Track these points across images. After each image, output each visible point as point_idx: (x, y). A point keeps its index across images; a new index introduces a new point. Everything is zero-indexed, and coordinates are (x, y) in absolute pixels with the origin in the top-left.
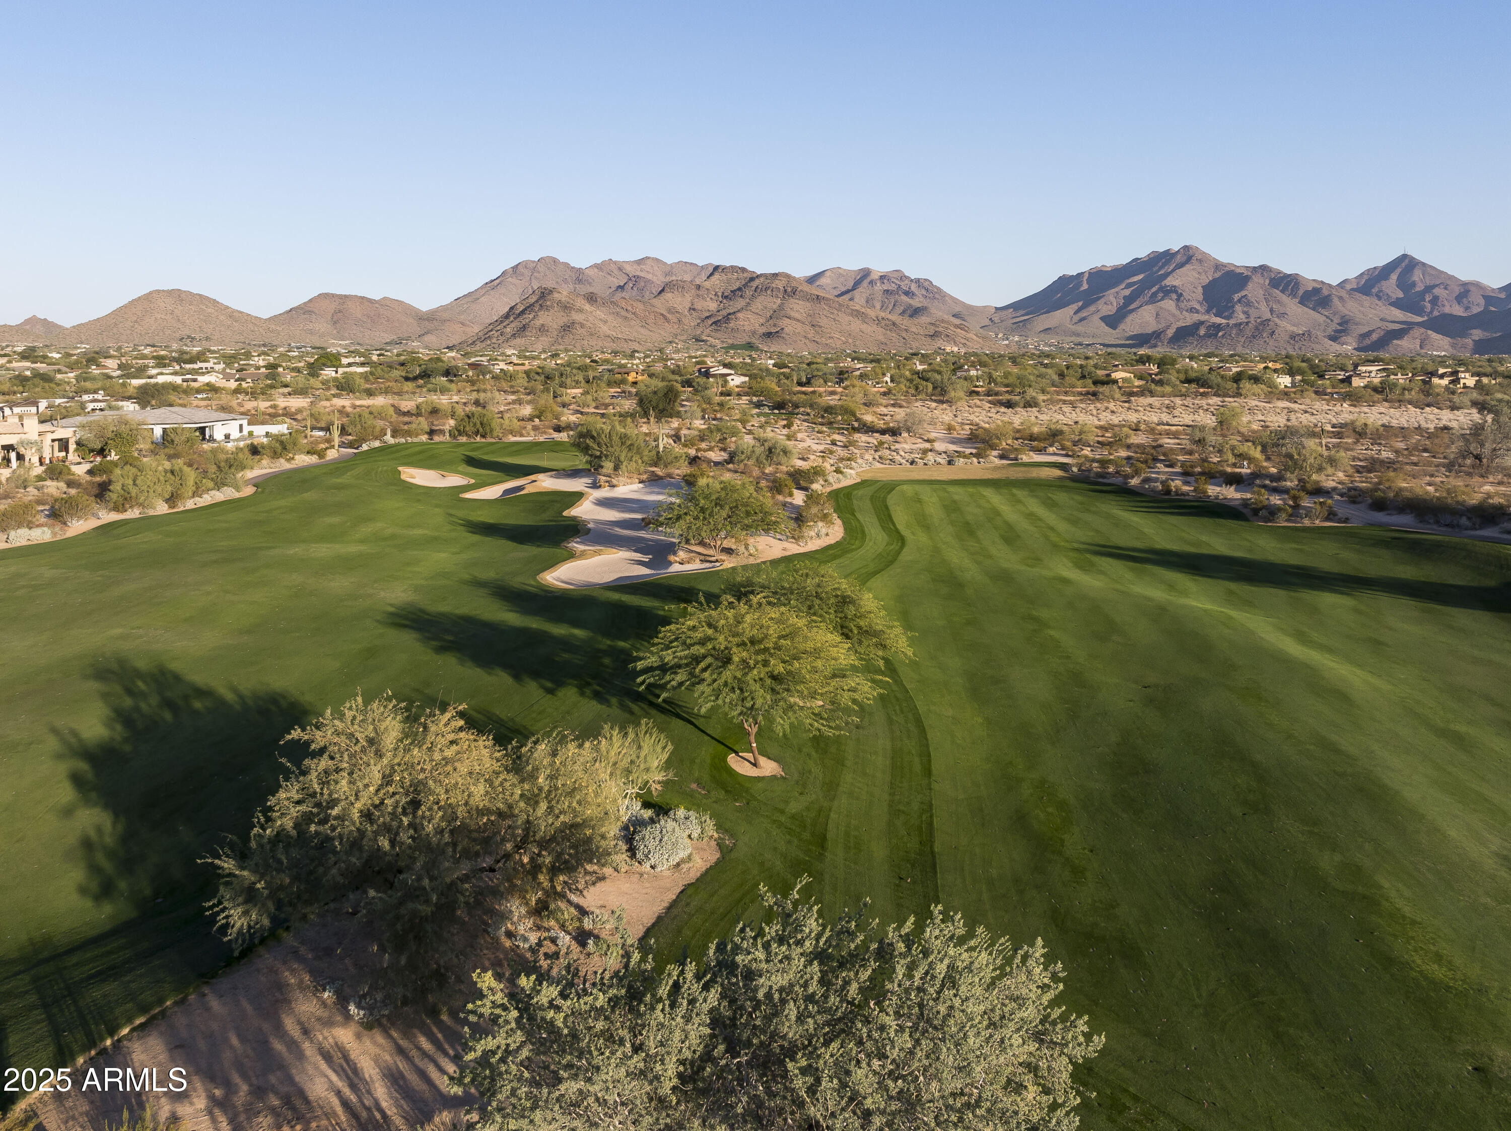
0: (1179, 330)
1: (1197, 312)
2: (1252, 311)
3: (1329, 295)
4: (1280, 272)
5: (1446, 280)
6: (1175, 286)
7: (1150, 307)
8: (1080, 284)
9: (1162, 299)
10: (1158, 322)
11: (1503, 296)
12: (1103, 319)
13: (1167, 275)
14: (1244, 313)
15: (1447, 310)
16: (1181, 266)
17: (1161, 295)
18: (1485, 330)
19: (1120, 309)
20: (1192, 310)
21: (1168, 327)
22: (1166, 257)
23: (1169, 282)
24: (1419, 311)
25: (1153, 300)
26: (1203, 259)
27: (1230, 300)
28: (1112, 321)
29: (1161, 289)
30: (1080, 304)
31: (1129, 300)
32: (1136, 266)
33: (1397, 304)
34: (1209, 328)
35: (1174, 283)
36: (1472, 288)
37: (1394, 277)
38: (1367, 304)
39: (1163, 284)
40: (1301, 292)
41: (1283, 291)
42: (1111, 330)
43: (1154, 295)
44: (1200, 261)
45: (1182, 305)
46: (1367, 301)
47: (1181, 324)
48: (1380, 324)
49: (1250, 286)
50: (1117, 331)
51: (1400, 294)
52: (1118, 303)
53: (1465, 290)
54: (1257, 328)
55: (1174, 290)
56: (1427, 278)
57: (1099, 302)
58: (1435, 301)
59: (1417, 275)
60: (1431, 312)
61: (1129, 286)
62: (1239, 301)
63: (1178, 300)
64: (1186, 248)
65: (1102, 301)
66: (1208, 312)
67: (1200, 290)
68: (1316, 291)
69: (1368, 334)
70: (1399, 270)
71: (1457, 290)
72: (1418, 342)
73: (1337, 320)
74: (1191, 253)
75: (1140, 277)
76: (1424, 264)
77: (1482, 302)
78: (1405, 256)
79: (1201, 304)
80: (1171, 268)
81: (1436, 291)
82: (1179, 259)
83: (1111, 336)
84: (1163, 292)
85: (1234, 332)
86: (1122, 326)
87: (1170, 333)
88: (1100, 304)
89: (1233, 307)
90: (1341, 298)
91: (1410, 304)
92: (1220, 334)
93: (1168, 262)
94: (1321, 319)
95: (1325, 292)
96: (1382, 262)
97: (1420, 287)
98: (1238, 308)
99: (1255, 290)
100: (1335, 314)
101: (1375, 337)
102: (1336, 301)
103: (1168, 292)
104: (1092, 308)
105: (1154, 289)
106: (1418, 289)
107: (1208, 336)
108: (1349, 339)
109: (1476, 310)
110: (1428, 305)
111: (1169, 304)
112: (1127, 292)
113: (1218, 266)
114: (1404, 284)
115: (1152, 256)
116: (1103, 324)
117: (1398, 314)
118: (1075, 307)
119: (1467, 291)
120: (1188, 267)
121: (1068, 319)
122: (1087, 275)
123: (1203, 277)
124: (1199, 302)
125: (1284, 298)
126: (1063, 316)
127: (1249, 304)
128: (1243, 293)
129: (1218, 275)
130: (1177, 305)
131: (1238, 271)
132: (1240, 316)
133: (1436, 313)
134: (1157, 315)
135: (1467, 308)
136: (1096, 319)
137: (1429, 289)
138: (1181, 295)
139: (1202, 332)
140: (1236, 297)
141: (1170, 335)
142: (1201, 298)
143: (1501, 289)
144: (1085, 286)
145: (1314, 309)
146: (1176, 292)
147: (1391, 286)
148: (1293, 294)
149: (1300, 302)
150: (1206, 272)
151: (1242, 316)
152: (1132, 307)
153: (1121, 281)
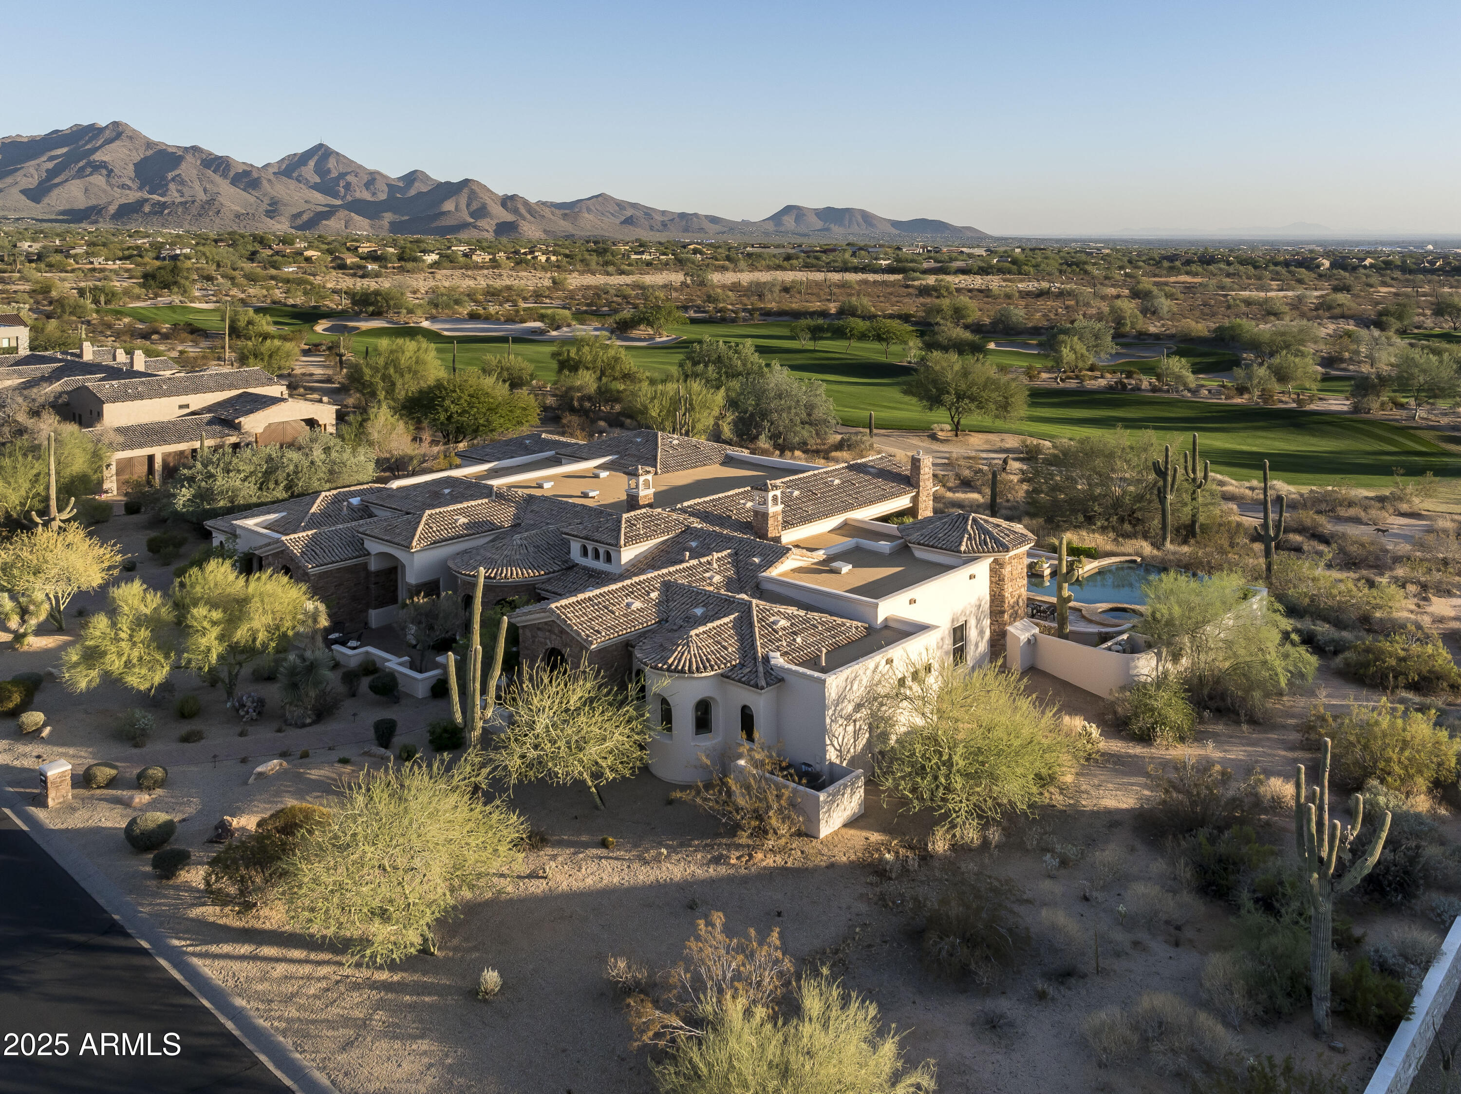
0: (122, 206)
1: (130, 188)
2: (185, 190)
3: (259, 178)
4: (211, 154)
5: (356, 169)
6: (103, 162)
7: (78, 181)
9: (91, 174)
10: (87, 197)
11: (401, 184)
12: (24, 192)
13: (96, 149)
14: (178, 191)
15: (358, 195)
16: (110, 141)
17: (89, 170)
18: (395, 213)
19: (40, 183)
20: (123, 186)
21: (110, 203)
22: (93, 131)
23: (98, 156)
24: (335, 195)
25: (80, 174)
26: (134, 136)
27: (164, 178)
28: (35, 195)
29: (90, 164)
31: (53, 173)
32: (54, 139)
33: (315, 187)
34: (153, 205)
35: (104, 159)
36: (377, 177)
37: (312, 163)
38: (292, 187)
39: (91, 158)
40: (232, 174)
41: (214, 172)
42: (33, 204)
43: (82, 169)
44: (131, 138)
45: (114, 181)
46: (292, 184)
47: (123, 201)
48: (307, 206)
49: (184, 165)
50: (41, 205)
51: (318, 180)
52: (40, 176)
53: (372, 179)
54: (203, 207)
55: (103, 165)
56: (341, 166)
57: (18, 173)
58: (348, 186)
59: (332, 163)
60: (345, 196)
61: (51, 159)
62: (173, 179)
63: (108, 176)
64: (116, 124)
65: (20, 174)
66: (140, 189)
67: (131, 167)
68: (246, 173)
69: (300, 214)
70: (316, 158)
71: (366, 178)
72: (343, 222)
73: (267, 201)
74: (120, 129)
75: (64, 150)
76: (337, 154)
77: (386, 189)
78: (321, 146)
79: (133, 181)
80: (100, 143)
81: (349, 178)
82: (107, 134)
83: (37, 210)
84: (92, 167)
85: (180, 210)
86: (46, 200)
87: (112, 209)
88: (19, 176)
89: (167, 185)
90: (269, 181)
91: (327, 187)
92: (166, 211)
93: (95, 137)
94: (252, 199)
95: (255, 175)
96: (301, 149)
97: (334, 174)
98: (172, 186)
99: (188, 169)
100: (265, 195)
101: (305, 217)
102: (265, 183)
103: (97, 167)
104: (10, 180)
105: (81, 164)
106: (333, 175)
107: (153, 213)
108: (283, 219)
109: (382, 196)
110: (342, 190)
111: (99, 180)
112: (50, 165)
113: (149, 144)
114: (321, 171)
115: (75, 129)
116: (23, 197)
117: (319, 198)
119: (374, 179)
120: (118, 143)
123: (134, 154)
124: (131, 179)
125: (217, 178)
127: (183, 183)
128: (177, 172)
129: (150, 152)
130: (108, 181)
131: (170, 150)
132: (173, 195)
133: (349, 198)
134: (86, 190)
135: (374, 194)
136: (15, 191)
137: (342, 176)
138: (112, 170)
139: (147, 209)
140: (170, 175)
141: (112, 212)
142: (133, 175)
143: (400, 179)
145: (244, 190)
146: (106, 167)
147: (309, 171)
148: (224, 175)
149: (232, 183)
150: (137, 150)
151: (176, 194)
152: (57, 180)
153: (42, 153)
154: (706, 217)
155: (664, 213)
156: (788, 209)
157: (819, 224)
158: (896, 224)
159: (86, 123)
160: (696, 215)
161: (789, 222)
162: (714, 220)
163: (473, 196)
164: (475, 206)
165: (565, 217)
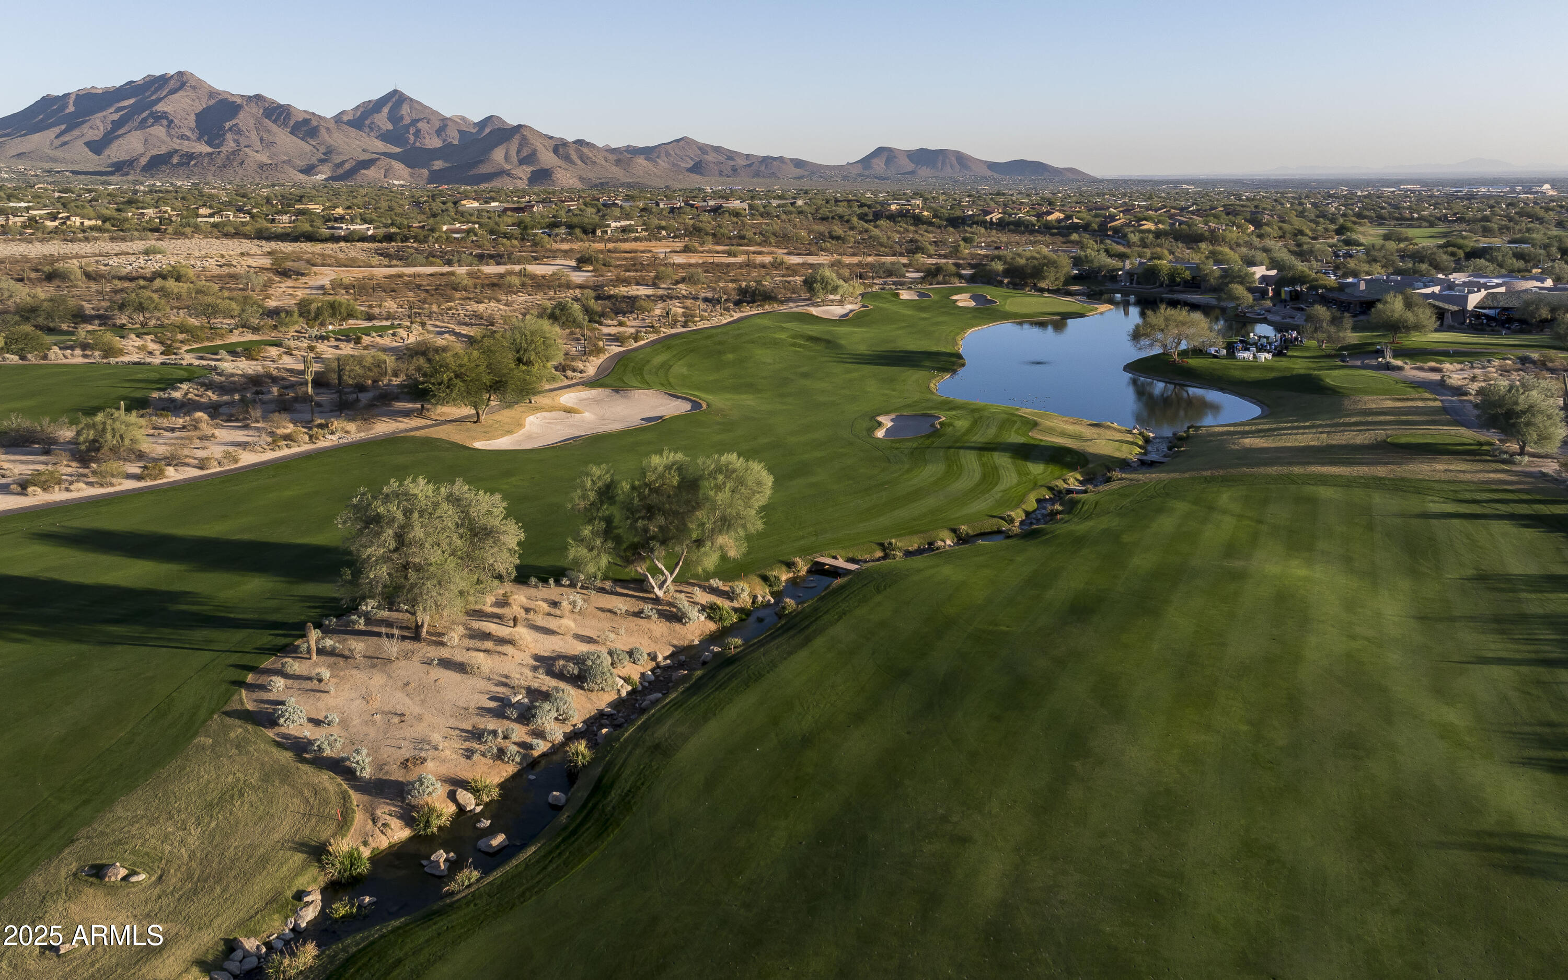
0: (153, 158)
1: (188, 139)
2: (242, 140)
3: (317, 126)
4: (273, 102)
5: (429, 115)
6: (166, 113)
7: (138, 133)
8: (65, 106)
9: (152, 125)
10: (147, 148)
11: (474, 131)
12: (88, 144)
13: (160, 100)
14: (235, 141)
15: (428, 142)
16: (173, 92)
17: (151, 121)
19: (105, 135)
20: (183, 137)
21: (170, 153)
22: (161, 81)
23: (160, 107)
24: (404, 143)
25: (143, 125)
26: (198, 86)
27: (221, 128)
28: (97, 147)
29: (152, 115)
30: (63, 127)
31: (117, 125)
32: (128, 90)
33: (386, 134)
34: (182, 157)
35: (166, 109)
36: (450, 123)
37: (385, 110)
38: (353, 135)
39: (154, 109)
40: (292, 123)
41: (275, 122)
42: (95, 157)
43: (144, 120)
44: (194, 88)
45: (173, 132)
49: (242, 115)
50: (101, 157)
51: (389, 128)
52: (105, 128)
53: (444, 124)
55: (164, 116)
56: (414, 112)
57: (85, 126)
58: (418, 133)
59: (405, 110)
60: (414, 144)
61: (118, 110)
62: (230, 129)
63: (169, 126)
64: (180, 74)
65: (88, 125)
66: (200, 140)
67: (193, 117)
68: (306, 122)
70: (390, 104)
71: (438, 124)
72: (383, 171)
73: (323, 149)
74: (185, 79)
75: (131, 101)
77: (457, 135)
78: (395, 92)
79: (192, 130)
80: (164, 93)
81: (421, 124)
82: (172, 84)
83: (97, 163)
84: (153, 118)
85: (206, 161)
86: (107, 152)
88: (85, 128)
89: (224, 134)
90: (328, 129)
91: (397, 134)
92: (192, 163)
93: (162, 87)
94: (308, 148)
95: (314, 123)
97: (406, 121)
98: (229, 136)
99: (246, 119)
100: (321, 144)
101: (348, 166)
102: (323, 131)
103: (159, 118)
104: (76, 132)
105: (144, 115)
107: (180, 164)
108: (325, 168)
109: (451, 142)
110: (412, 138)
111: (159, 131)
112: (116, 117)
113: (212, 93)
114: (394, 117)
116: (87, 150)
117: (377, 145)
118: (57, 130)
119: (446, 126)
120: (181, 93)
121: (48, 143)
122: (73, 98)
123: (197, 103)
124: (190, 129)
125: (274, 127)
126: (42, 140)
127: (239, 133)
128: (234, 122)
129: (211, 102)
130: (168, 132)
131: (231, 99)
132: (230, 144)
133: (418, 146)
134: (146, 141)
135: (444, 141)
136: (80, 143)
137: (414, 122)
138: (172, 121)
139: (175, 160)
140: (228, 125)
142: (193, 125)
144: (71, 109)
145: (302, 139)
146: (167, 118)
147: (382, 118)
148: (284, 124)
149: (291, 133)
150: (199, 99)
151: (232, 144)
152: (120, 132)
153: (110, 105)
154: (792, 160)
155: (748, 156)
157: (911, 166)
158: (992, 166)
160: (781, 159)
161: (879, 165)
162: (798, 163)
163: (524, 142)
164: (525, 153)
165: (618, 162)
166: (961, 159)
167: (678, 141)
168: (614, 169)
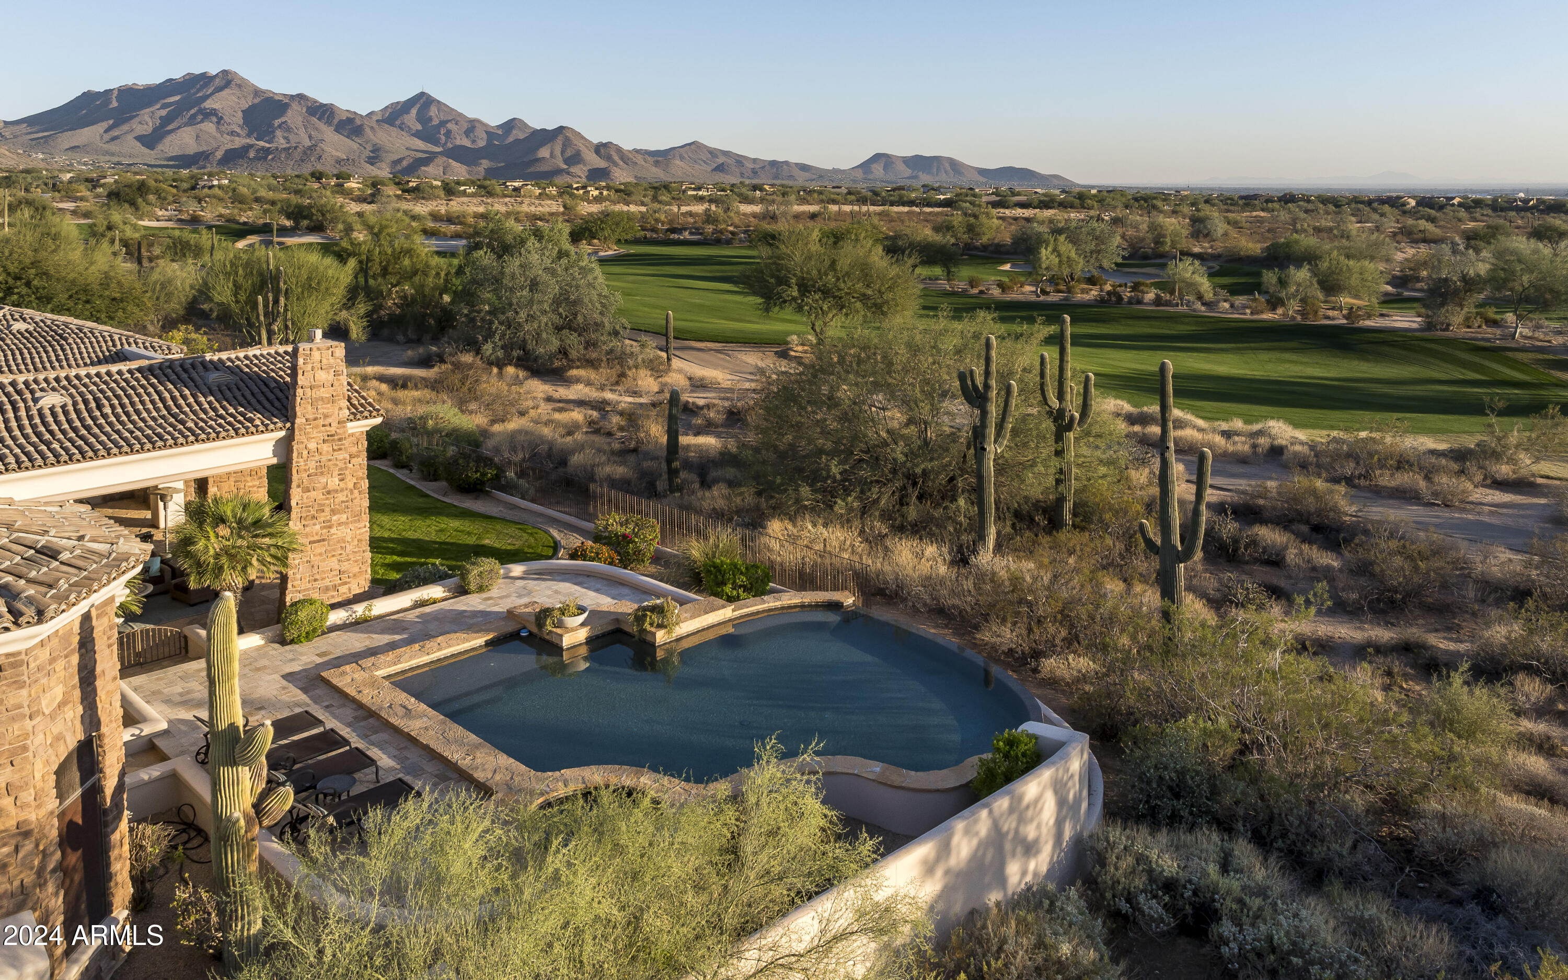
0: (228, 152)
1: (238, 135)
2: (291, 137)
3: (362, 125)
4: (316, 102)
5: (457, 117)
6: (214, 110)
7: (189, 128)
8: (109, 101)
9: (202, 121)
10: (199, 144)
11: (500, 132)
12: (139, 138)
13: (207, 97)
14: (285, 138)
15: (458, 142)
16: (220, 89)
17: (200, 117)
18: (491, 160)
19: (155, 130)
20: (232, 133)
21: (217, 149)
22: (203, 80)
23: (209, 104)
24: (436, 143)
25: (192, 121)
26: (242, 84)
27: (270, 125)
28: (150, 141)
29: (201, 111)
30: (111, 122)
31: (166, 121)
32: (169, 87)
33: (417, 135)
34: (258, 151)
35: (214, 106)
36: (477, 125)
37: (414, 111)
38: (394, 134)
39: (202, 106)
40: (336, 121)
41: (319, 119)
42: (147, 151)
43: (193, 117)
44: (239, 86)
45: (223, 128)
46: (394, 131)
47: (229, 146)
48: (408, 153)
49: (290, 113)
50: (156, 151)
51: (419, 127)
52: (154, 123)
53: (472, 126)
54: (305, 153)
55: (214, 112)
56: (442, 114)
57: (134, 121)
58: (448, 133)
59: (433, 112)
60: (446, 143)
61: (164, 106)
62: (280, 126)
63: (218, 123)
64: (225, 72)
65: (137, 120)
66: (249, 135)
67: (240, 114)
68: (350, 121)
69: (399, 161)
70: (418, 106)
71: (466, 126)
72: (441, 169)
73: (369, 147)
74: (230, 77)
75: (177, 98)
76: (439, 102)
77: (485, 136)
78: (422, 94)
79: (242, 128)
80: (210, 91)
81: (449, 126)
82: (217, 82)
83: (150, 156)
84: (202, 114)
85: (283, 154)
86: (160, 147)
87: (219, 154)
88: (134, 124)
89: (273, 132)
90: (372, 128)
91: (428, 134)
92: (270, 157)
93: (206, 85)
94: (355, 146)
95: (358, 122)
96: (403, 97)
97: (435, 122)
98: (279, 133)
99: (294, 117)
100: (367, 142)
101: (405, 163)
102: (368, 130)
103: (208, 114)
104: (125, 127)
105: (193, 111)
106: (434, 123)
107: (257, 158)
108: (384, 165)
109: (482, 143)
110: (443, 138)
111: (209, 127)
112: (164, 113)
113: (257, 92)
114: (423, 118)
115: (186, 77)
116: (139, 144)
117: (420, 144)
118: (105, 125)
119: (474, 127)
120: (227, 91)
121: (98, 137)
122: (116, 93)
123: (243, 101)
124: (239, 126)
125: (321, 125)
126: (92, 134)
127: (289, 130)
128: (283, 119)
129: (257, 100)
130: (218, 128)
131: (277, 98)
132: (280, 142)
133: (450, 145)
134: (197, 136)
135: (474, 141)
136: (130, 137)
137: (443, 123)
138: (221, 118)
139: (252, 154)
140: (277, 123)
141: (219, 157)
142: (241, 122)
143: (499, 127)
144: (115, 104)
145: (348, 137)
146: (216, 115)
147: (411, 119)
148: (329, 123)
149: (337, 130)
150: (245, 97)
151: (282, 141)
152: (170, 127)
153: (157, 101)
154: (797, 164)
155: (755, 160)
156: (877, 157)
157: (908, 172)
158: (983, 172)
159: (197, 71)
160: (786, 163)
161: (878, 170)
162: (804, 168)
163: (567, 143)
164: (569, 153)
165: (657, 163)
166: (954, 164)
167: (690, 144)
168: (654, 169)
